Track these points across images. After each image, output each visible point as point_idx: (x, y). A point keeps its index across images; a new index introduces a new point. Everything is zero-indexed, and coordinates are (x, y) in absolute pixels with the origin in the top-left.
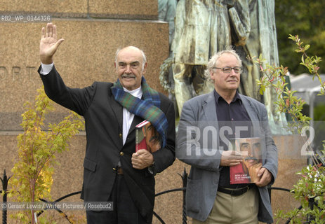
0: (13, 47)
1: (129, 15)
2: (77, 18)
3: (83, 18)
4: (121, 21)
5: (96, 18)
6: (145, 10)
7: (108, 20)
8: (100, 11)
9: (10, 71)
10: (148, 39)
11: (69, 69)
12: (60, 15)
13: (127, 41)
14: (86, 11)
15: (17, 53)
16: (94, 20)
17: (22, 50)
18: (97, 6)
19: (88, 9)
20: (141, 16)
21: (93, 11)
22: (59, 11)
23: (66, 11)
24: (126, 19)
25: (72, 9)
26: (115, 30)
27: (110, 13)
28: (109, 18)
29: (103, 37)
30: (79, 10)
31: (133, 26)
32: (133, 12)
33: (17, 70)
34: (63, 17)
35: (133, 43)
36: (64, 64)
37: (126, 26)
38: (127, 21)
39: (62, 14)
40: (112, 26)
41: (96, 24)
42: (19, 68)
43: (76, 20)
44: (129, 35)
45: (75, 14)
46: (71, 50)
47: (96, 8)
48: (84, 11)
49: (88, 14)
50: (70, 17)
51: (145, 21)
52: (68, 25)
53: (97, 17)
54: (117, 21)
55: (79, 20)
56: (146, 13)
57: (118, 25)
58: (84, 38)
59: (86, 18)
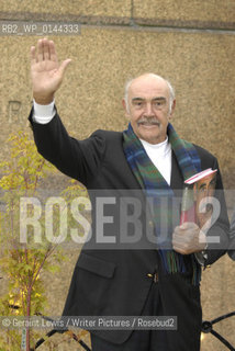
0: (11, 69)
1: (196, 21)
2: (114, 24)
3: (123, 25)
4: (184, 30)
5: (144, 25)
6: (223, 15)
7: (165, 29)
8: (151, 15)
9: (4, 109)
10: (227, 60)
11: (99, 106)
12: (86, 20)
13: (194, 64)
14: (128, 14)
15: (16, 79)
16: (141, 28)
17: (24, 74)
18: (146, 6)
19: (132, 10)
20: (216, 23)
21: (140, 15)
22: (86, 13)
23: (97, 14)
24: (193, 28)
25: (106, 10)
26: (175, 46)
27: (167, 18)
28: (166, 26)
29: (154, 57)
30: (118, 13)
31: (203, 40)
32: (204, 17)
33: (15, 106)
34: (92, 24)
35: (203, 66)
36: (92, 99)
37: (191, 39)
38: (194, 31)
39: (90, 17)
40: (170, 39)
41: (145, 34)
42: (19, 103)
43: (112, 28)
44: (197, 53)
45: (110, 18)
46: (103, 76)
47: (145, 11)
48: (125, 13)
49: (132, 18)
50: (103, 24)
51: (223, 32)
52: (99, 36)
53: (147, 24)
54: (177, 30)
55: (116, 28)
56: (224, 19)
57: (180, 38)
58: (125, 57)
59: (128, 25)
